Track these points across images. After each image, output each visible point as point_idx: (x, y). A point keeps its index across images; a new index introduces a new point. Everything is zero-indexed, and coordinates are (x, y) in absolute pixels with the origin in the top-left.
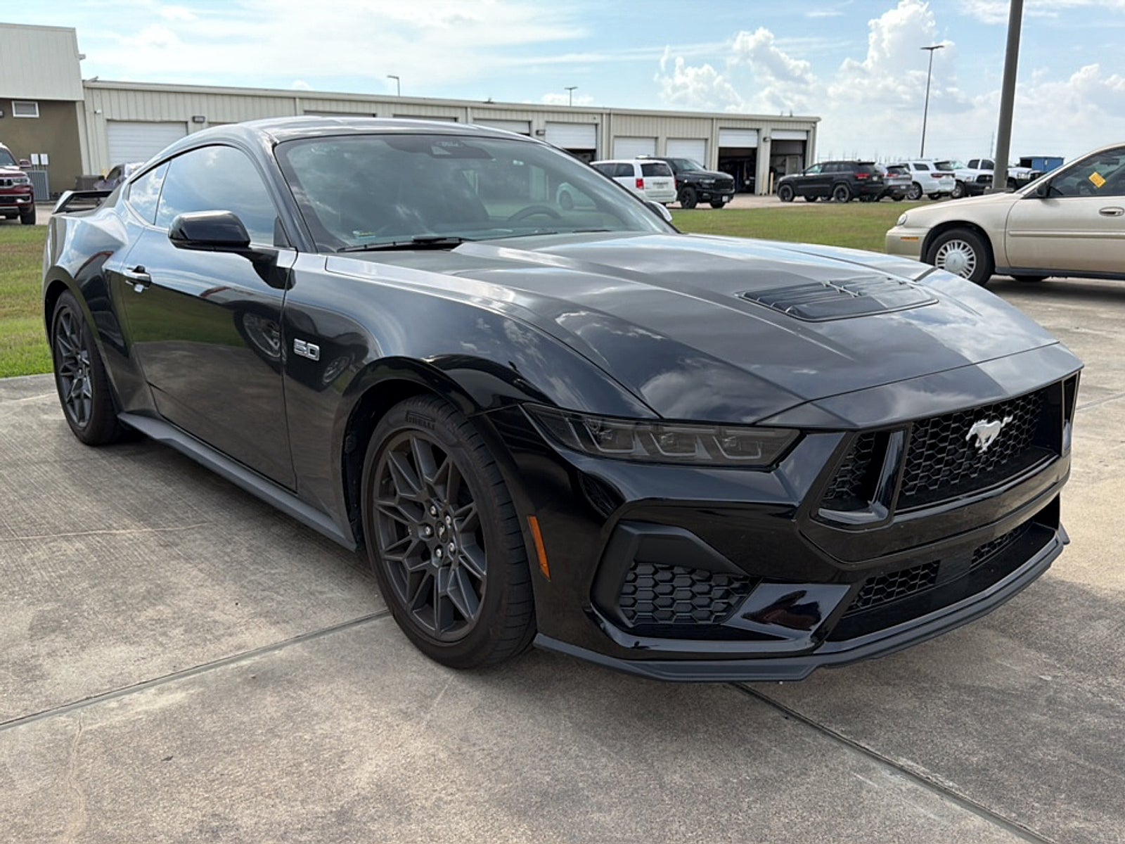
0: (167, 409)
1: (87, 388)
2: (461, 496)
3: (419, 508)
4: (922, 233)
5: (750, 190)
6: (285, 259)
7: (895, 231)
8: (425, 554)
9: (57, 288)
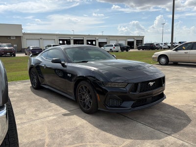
0: (48, 83)
1: (36, 81)
2: (89, 92)
3: (84, 94)
4: (158, 56)
5: (133, 48)
6: (66, 64)
7: (153, 56)
8: (84, 100)
9: (31, 67)
